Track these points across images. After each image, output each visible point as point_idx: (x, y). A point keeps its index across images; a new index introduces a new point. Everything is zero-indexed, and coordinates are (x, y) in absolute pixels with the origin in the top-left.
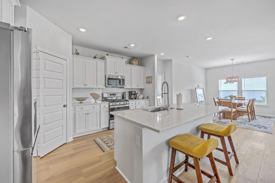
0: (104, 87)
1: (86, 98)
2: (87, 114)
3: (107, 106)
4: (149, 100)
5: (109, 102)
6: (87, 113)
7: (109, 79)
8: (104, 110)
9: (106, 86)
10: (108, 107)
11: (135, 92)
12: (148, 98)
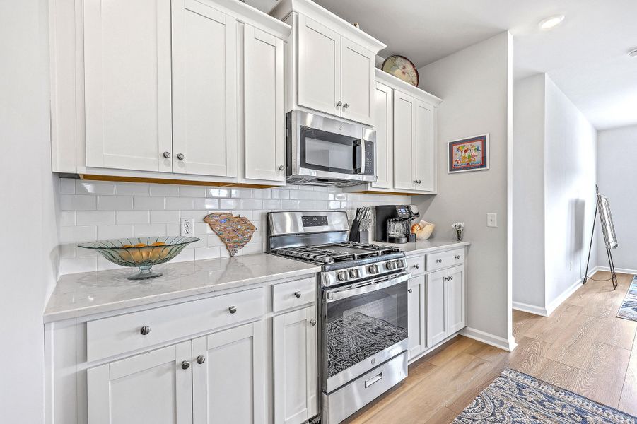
0: (281, 178)
1: (177, 248)
2: (185, 366)
3: (309, 290)
4: (468, 246)
5: (318, 269)
6: (187, 359)
7: (307, 133)
8: (294, 316)
9: (289, 172)
10: (314, 299)
11: (408, 207)
12: (459, 236)
